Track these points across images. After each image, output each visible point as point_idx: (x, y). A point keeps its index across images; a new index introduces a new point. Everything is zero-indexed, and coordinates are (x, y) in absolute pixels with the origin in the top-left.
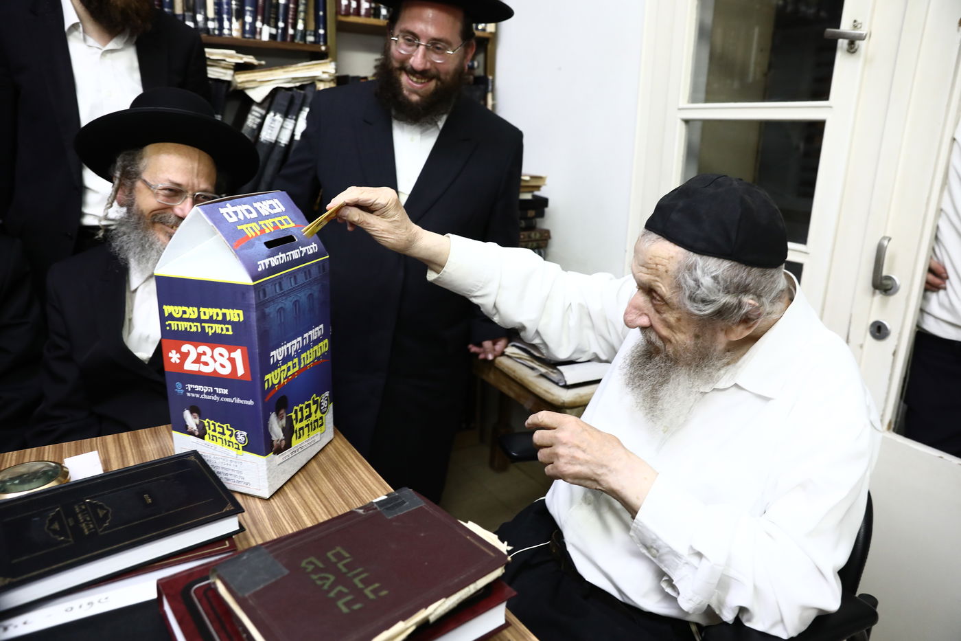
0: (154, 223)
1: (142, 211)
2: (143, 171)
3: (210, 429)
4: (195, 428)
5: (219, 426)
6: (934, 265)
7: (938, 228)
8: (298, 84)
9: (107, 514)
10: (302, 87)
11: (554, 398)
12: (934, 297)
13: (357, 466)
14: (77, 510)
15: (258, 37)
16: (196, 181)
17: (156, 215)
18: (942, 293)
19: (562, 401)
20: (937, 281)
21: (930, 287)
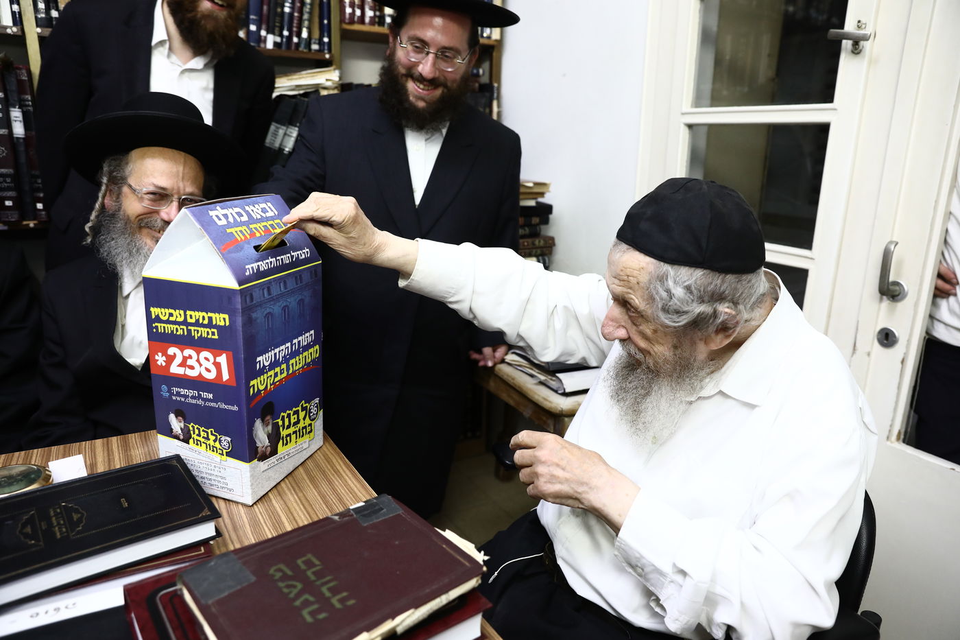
0: (140, 228)
1: (128, 216)
2: (129, 175)
3: (194, 434)
4: (180, 432)
5: (203, 431)
6: (943, 271)
8: (302, 92)
9: (81, 518)
10: (305, 95)
11: (553, 405)
12: (943, 304)
13: (345, 472)
14: (52, 513)
15: (262, 45)
16: (181, 185)
17: (142, 219)
18: (952, 299)
19: (560, 409)
20: (947, 287)
21: (940, 294)
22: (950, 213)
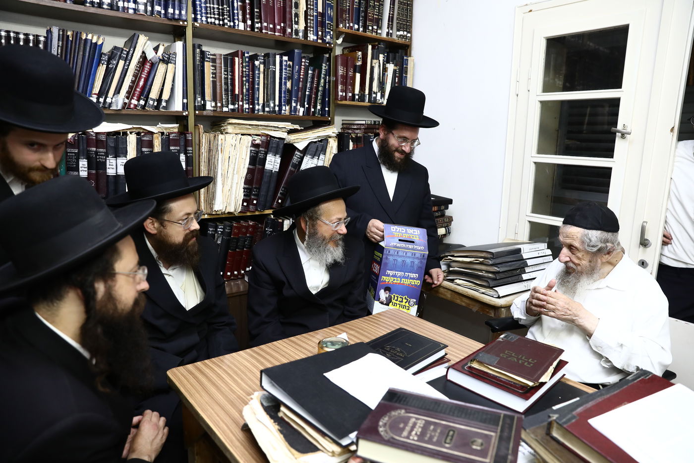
6: (666, 234)
7: (666, 217)
8: (319, 139)
10: (320, 141)
11: (496, 303)
12: (666, 248)
15: (297, 113)
18: (669, 245)
19: (499, 304)
20: (667, 240)
21: (665, 243)
22: (668, 209)
